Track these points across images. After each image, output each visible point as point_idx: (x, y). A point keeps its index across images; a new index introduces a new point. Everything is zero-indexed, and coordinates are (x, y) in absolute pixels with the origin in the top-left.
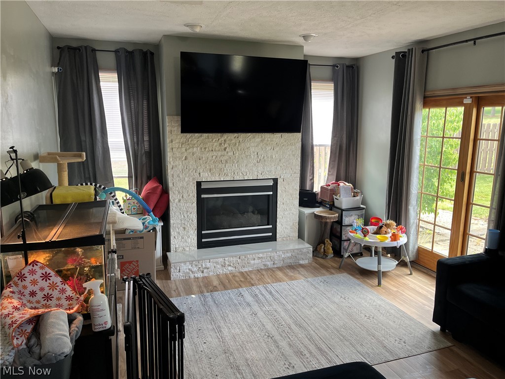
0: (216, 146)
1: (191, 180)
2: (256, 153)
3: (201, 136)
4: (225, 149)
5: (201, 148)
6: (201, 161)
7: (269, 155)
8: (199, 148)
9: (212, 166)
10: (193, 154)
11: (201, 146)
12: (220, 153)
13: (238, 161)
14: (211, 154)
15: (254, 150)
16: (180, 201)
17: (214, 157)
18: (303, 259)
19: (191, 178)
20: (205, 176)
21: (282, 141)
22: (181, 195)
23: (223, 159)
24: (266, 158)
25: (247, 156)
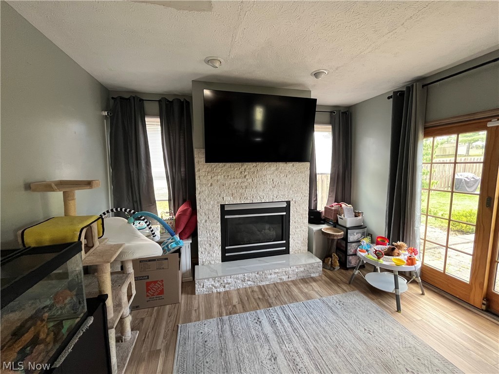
0: (237, 174)
1: (216, 203)
2: (271, 180)
3: (224, 166)
4: (245, 177)
5: (225, 176)
6: (224, 187)
7: (283, 182)
8: (222, 176)
9: (234, 191)
10: (217, 181)
11: (225, 174)
12: (240, 180)
13: (256, 187)
14: (233, 181)
15: (270, 177)
16: (206, 221)
17: (236, 183)
18: (314, 273)
19: (216, 202)
20: (228, 200)
21: (293, 169)
22: (207, 216)
23: (244, 185)
24: (280, 183)
25: (264, 183)
